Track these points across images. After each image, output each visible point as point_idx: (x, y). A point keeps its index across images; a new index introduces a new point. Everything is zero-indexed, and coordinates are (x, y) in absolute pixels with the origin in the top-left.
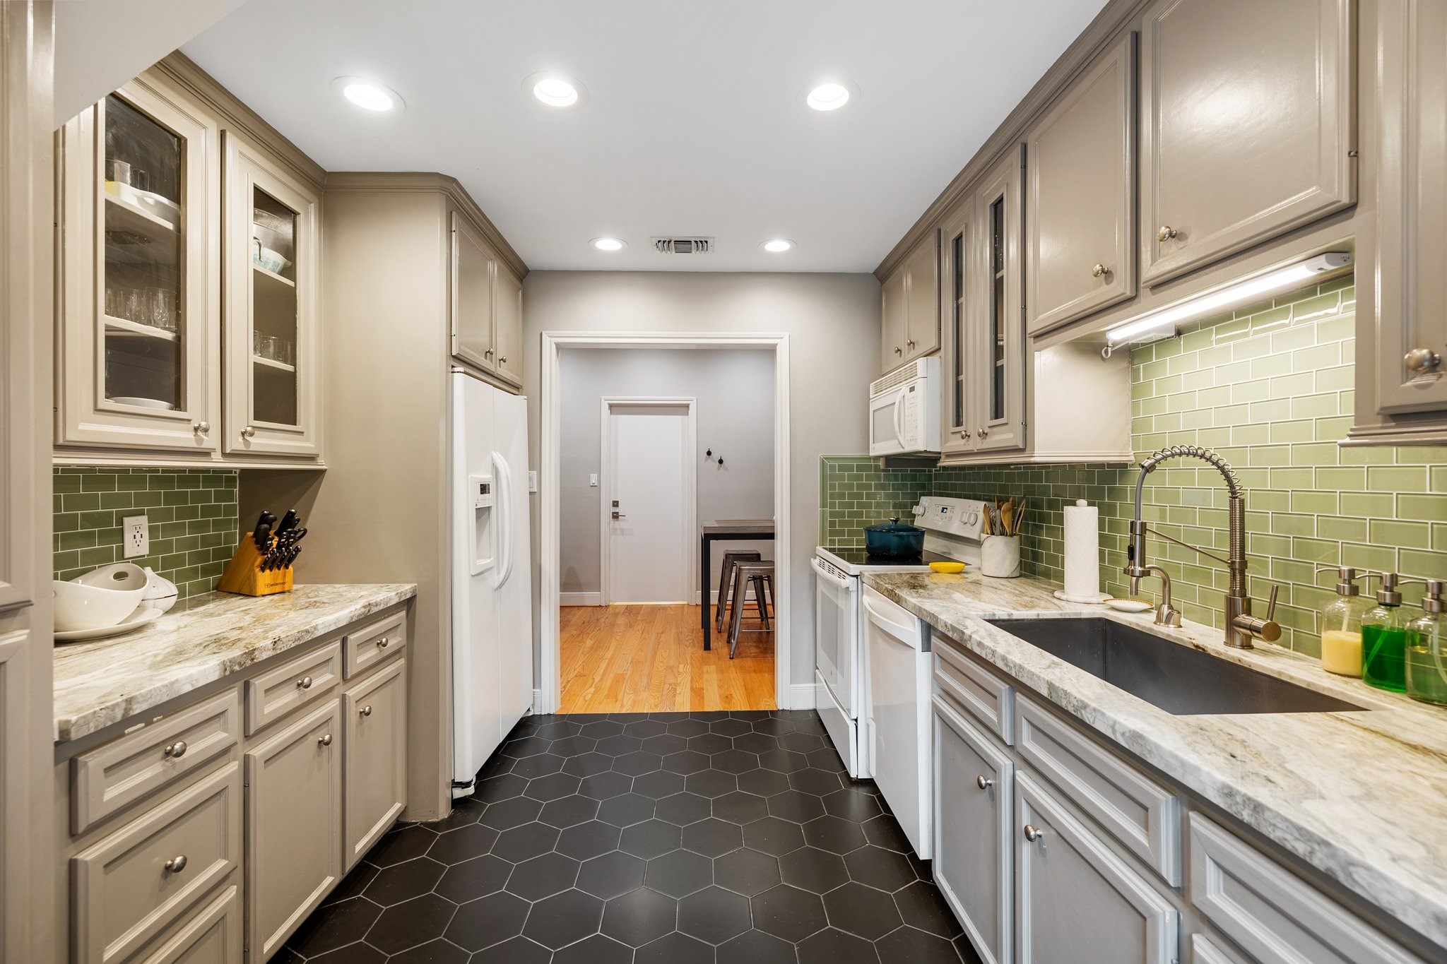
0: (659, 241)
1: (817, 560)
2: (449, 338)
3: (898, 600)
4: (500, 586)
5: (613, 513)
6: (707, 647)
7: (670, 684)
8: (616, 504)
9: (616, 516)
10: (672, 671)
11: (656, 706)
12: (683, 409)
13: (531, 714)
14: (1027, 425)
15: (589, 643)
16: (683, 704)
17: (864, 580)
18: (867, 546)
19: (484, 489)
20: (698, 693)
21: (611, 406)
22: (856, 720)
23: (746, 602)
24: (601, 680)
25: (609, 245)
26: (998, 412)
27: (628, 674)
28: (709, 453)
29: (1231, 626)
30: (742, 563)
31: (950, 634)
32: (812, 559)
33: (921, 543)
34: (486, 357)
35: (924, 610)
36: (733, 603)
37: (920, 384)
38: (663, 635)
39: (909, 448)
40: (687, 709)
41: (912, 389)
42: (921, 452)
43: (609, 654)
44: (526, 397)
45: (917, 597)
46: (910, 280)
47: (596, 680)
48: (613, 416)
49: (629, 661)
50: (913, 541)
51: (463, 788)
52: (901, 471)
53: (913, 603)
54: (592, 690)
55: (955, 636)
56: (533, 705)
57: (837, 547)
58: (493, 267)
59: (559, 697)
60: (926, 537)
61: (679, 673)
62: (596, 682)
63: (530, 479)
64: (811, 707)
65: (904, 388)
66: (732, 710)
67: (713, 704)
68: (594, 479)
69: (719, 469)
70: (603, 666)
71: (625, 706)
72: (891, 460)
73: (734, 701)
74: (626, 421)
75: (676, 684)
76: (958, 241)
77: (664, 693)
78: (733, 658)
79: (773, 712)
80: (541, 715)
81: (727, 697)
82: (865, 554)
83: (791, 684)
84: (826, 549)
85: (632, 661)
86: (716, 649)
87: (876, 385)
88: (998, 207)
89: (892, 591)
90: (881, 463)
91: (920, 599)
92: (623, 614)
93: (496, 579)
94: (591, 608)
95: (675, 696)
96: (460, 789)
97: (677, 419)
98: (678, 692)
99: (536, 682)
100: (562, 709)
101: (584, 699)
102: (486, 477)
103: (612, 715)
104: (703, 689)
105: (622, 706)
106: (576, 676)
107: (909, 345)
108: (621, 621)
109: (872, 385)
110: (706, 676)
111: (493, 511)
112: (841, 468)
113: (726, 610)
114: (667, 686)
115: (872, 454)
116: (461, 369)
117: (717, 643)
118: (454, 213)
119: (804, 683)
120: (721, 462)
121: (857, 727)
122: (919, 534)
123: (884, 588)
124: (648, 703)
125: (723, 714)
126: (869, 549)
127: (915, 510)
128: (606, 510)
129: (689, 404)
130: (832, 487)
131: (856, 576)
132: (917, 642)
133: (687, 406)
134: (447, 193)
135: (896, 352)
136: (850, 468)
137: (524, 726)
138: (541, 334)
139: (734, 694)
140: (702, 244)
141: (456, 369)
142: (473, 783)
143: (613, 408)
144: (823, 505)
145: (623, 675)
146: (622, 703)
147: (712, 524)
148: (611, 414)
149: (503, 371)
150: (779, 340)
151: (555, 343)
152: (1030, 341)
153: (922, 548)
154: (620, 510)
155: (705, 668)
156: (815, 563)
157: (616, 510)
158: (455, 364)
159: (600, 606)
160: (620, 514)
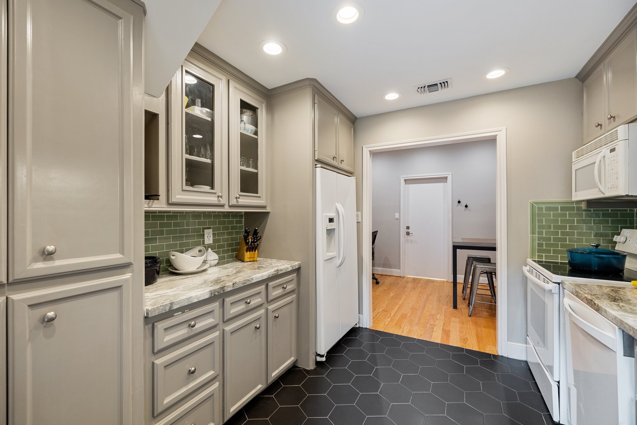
0: (418, 88)
1: (528, 268)
2: (314, 152)
3: (598, 309)
4: (340, 265)
6: (455, 307)
7: (431, 325)
8: (408, 228)
9: (408, 234)
10: (433, 317)
11: (421, 335)
12: (444, 179)
13: (357, 326)
15: (392, 294)
16: (437, 338)
17: (565, 287)
18: (569, 261)
19: (331, 220)
20: (446, 333)
21: (405, 180)
22: (559, 382)
23: (479, 284)
24: (394, 315)
25: (392, 96)
27: (408, 315)
28: (459, 202)
30: (477, 263)
32: (524, 267)
33: (623, 263)
34: (333, 160)
35: (626, 324)
36: (471, 285)
37: (620, 146)
38: (430, 296)
39: (609, 193)
40: (439, 341)
41: (613, 150)
42: (622, 196)
43: (400, 302)
44: (355, 177)
45: (618, 310)
46: (610, 75)
47: (392, 315)
48: (406, 185)
49: (410, 308)
50: (614, 262)
51: (321, 357)
52: (602, 210)
53: (613, 315)
54: (389, 319)
56: (359, 322)
57: (544, 260)
58: (337, 120)
59: (372, 321)
60: (628, 259)
61: (437, 319)
62: (391, 316)
63: (357, 216)
64: (524, 359)
65: (605, 151)
66: (467, 348)
67: (455, 341)
68: (397, 216)
69: (465, 210)
70: (396, 308)
71: (404, 331)
72: (590, 203)
73: (468, 342)
74: (412, 186)
75: (434, 325)
77: (427, 329)
78: (470, 316)
79: (494, 356)
80: (363, 328)
81: (464, 339)
82: (568, 268)
83: (508, 341)
84: (535, 261)
85: (412, 308)
86: (461, 309)
87: (578, 152)
89: (592, 300)
90: (583, 206)
91: (622, 313)
92: (411, 282)
93: (338, 262)
94: (395, 277)
95: (432, 332)
96: (319, 357)
97: (441, 185)
98: (435, 330)
99: (360, 311)
100: (373, 326)
101: (384, 324)
102: (332, 215)
103: (397, 336)
104: (450, 331)
105: (403, 332)
106: (382, 311)
107: (609, 119)
108: (410, 285)
109: (574, 154)
110: (452, 324)
111: (336, 231)
112: (548, 209)
113: (468, 287)
114: (429, 325)
115: (574, 199)
116: (319, 166)
117: (461, 305)
118: (316, 95)
119: (518, 343)
120: (466, 206)
121: (559, 387)
122: (622, 257)
123: (583, 296)
124: (417, 333)
125: (460, 349)
126: (570, 263)
127: (617, 238)
128: (403, 231)
129: (447, 177)
130: (540, 221)
131: (559, 284)
132: (619, 347)
133: (446, 178)
134: (312, 86)
135: (597, 126)
136: (556, 209)
137: (354, 332)
138: (362, 147)
139: (469, 339)
140: (444, 84)
141: (317, 166)
142: (325, 356)
143: (406, 181)
144: (533, 232)
145: (406, 314)
146: (403, 330)
147: (459, 240)
148: (405, 184)
149: (344, 166)
150: (499, 132)
151: (369, 151)
153: (623, 266)
154: (410, 231)
155: (453, 319)
156: (526, 269)
157: (408, 231)
158: (316, 163)
159: (400, 276)
160: (410, 233)
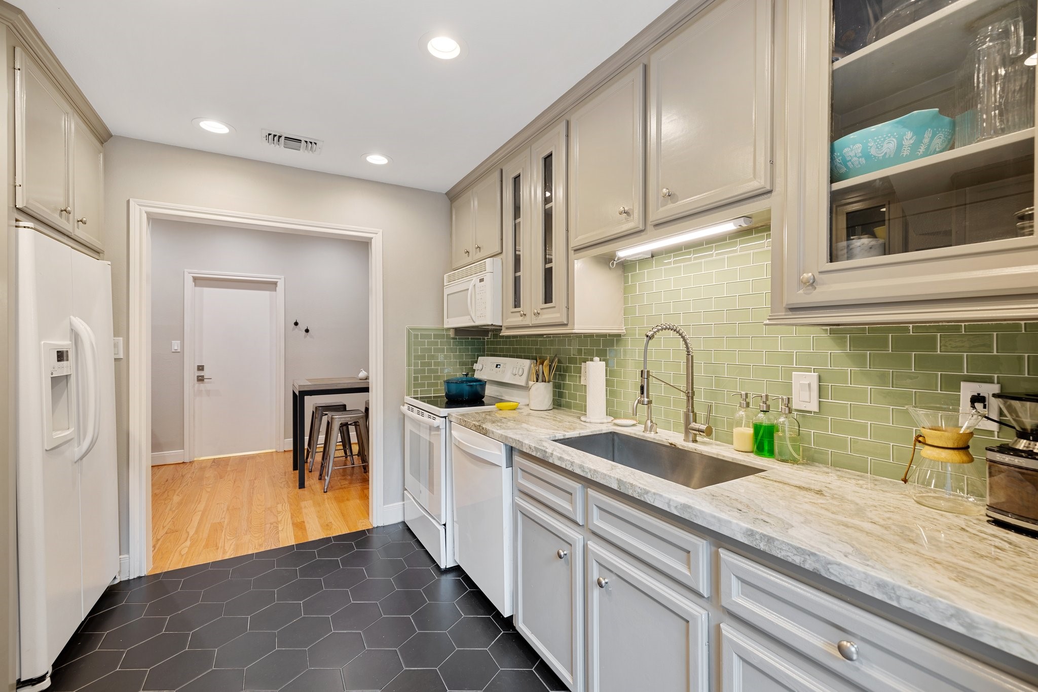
0: (269, 134)
1: (406, 406)
2: (12, 188)
3: (485, 433)
4: (81, 458)
5: (198, 377)
6: (302, 485)
7: (271, 524)
8: (201, 368)
9: (201, 379)
10: (271, 512)
11: (261, 545)
12: (271, 285)
13: (117, 581)
14: (569, 308)
15: (176, 499)
16: (287, 538)
17: (452, 419)
18: (446, 394)
19: (61, 356)
20: (299, 526)
21: (195, 279)
22: (445, 525)
23: (337, 443)
24: (197, 532)
25: (214, 127)
26: (548, 298)
27: (226, 523)
28: (296, 324)
29: (687, 429)
30: (333, 413)
31: (534, 454)
32: (402, 407)
33: (484, 390)
34: (61, 215)
35: (510, 438)
36: (325, 448)
37: (488, 277)
38: (255, 481)
39: (479, 322)
40: (292, 542)
41: (481, 280)
42: (488, 325)
43: (201, 506)
44: (109, 263)
45: (500, 429)
46: (476, 203)
47: (191, 533)
48: (198, 289)
49: (225, 509)
50: (479, 389)
51: (33, 685)
52: (466, 339)
53: (500, 434)
54: (188, 543)
55: (539, 455)
56: (120, 572)
57: (419, 396)
58: (70, 124)
59: (151, 557)
60: (487, 386)
61: (279, 512)
62: (190, 536)
63: (116, 346)
64: (400, 520)
65: (475, 279)
66: (334, 535)
67: (315, 533)
68: (176, 345)
69: (305, 337)
70: (196, 519)
71: (227, 551)
72: (459, 331)
73: (334, 527)
74: (209, 292)
75: (277, 523)
76: (517, 180)
77: (266, 532)
78: (326, 492)
79: (368, 530)
80: (129, 581)
81: (327, 525)
82: (446, 400)
83: (384, 505)
84: (412, 397)
85: (228, 509)
86: (310, 486)
87: (449, 276)
88: (548, 160)
89: (480, 426)
90: (452, 334)
91: (503, 431)
92: (211, 467)
93: (77, 451)
94: (172, 466)
95: (278, 533)
96: (30, 687)
97: (265, 294)
98: (280, 528)
99: (124, 546)
100: (153, 569)
101: (180, 554)
102: (64, 343)
103: (215, 564)
104: (304, 522)
105: (224, 552)
106: (166, 533)
107: (477, 248)
108: (210, 474)
109: (446, 276)
110: (304, 511)
111: (73, 380)
112: (423, 336)
113: (316, 452)
114: (268, 526)
115: (446, 326)
116: (30, 224)
117: (311, 480)
118: (18, 50)
119: (395, 502)
120: (307, 331)
121: (445, 530)
122: (482, 383)
123: (472, 424)
124: (252, 545)
125: (327, 540)
126: (447, 396)
127: (475, 367)
128: (190, 374)
129: (277, 282)
130: (416, 350)
131: (445, 417)
132: (503, 461)
133: (275, 284)
134: (7, 23)
135: (466, 253)
136: (429, 336)
137: (111, 595)
138: (128, 202)
139: (333, 522)
140: (311, 144)
141: (21, 224)
142: (49, 675)
143: (197, 281)
144: (409, 365)
145: (220, 523)
146: (224, 549)
147: (304, 382)
148: (195, 286)
149: (80, 233)
150: (375, 235)
151: (146, 212)
152: (571, 252)
153: (484, 394)
154: (206, 373)
155: (303, 504)
156: (405, 408)
157: (201, 373)
158: (19, 218)
159: (183, 462)
160: (205, 377)
